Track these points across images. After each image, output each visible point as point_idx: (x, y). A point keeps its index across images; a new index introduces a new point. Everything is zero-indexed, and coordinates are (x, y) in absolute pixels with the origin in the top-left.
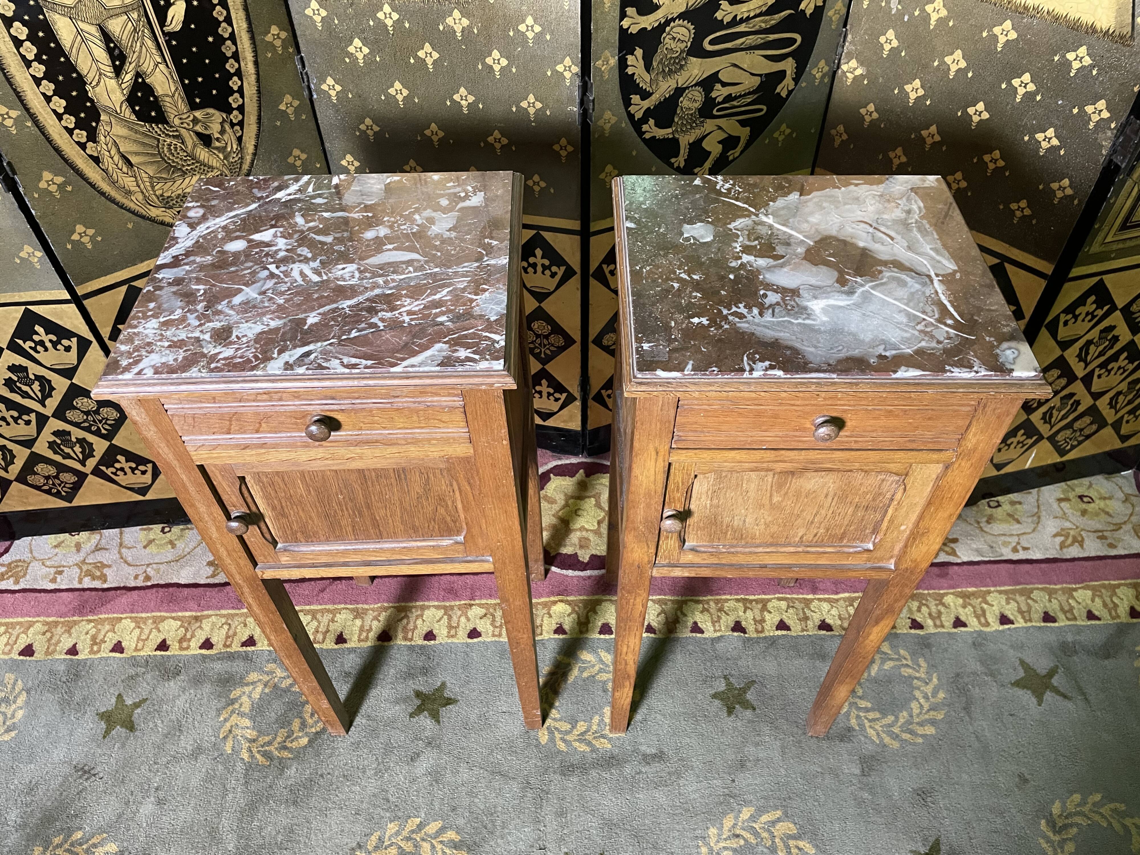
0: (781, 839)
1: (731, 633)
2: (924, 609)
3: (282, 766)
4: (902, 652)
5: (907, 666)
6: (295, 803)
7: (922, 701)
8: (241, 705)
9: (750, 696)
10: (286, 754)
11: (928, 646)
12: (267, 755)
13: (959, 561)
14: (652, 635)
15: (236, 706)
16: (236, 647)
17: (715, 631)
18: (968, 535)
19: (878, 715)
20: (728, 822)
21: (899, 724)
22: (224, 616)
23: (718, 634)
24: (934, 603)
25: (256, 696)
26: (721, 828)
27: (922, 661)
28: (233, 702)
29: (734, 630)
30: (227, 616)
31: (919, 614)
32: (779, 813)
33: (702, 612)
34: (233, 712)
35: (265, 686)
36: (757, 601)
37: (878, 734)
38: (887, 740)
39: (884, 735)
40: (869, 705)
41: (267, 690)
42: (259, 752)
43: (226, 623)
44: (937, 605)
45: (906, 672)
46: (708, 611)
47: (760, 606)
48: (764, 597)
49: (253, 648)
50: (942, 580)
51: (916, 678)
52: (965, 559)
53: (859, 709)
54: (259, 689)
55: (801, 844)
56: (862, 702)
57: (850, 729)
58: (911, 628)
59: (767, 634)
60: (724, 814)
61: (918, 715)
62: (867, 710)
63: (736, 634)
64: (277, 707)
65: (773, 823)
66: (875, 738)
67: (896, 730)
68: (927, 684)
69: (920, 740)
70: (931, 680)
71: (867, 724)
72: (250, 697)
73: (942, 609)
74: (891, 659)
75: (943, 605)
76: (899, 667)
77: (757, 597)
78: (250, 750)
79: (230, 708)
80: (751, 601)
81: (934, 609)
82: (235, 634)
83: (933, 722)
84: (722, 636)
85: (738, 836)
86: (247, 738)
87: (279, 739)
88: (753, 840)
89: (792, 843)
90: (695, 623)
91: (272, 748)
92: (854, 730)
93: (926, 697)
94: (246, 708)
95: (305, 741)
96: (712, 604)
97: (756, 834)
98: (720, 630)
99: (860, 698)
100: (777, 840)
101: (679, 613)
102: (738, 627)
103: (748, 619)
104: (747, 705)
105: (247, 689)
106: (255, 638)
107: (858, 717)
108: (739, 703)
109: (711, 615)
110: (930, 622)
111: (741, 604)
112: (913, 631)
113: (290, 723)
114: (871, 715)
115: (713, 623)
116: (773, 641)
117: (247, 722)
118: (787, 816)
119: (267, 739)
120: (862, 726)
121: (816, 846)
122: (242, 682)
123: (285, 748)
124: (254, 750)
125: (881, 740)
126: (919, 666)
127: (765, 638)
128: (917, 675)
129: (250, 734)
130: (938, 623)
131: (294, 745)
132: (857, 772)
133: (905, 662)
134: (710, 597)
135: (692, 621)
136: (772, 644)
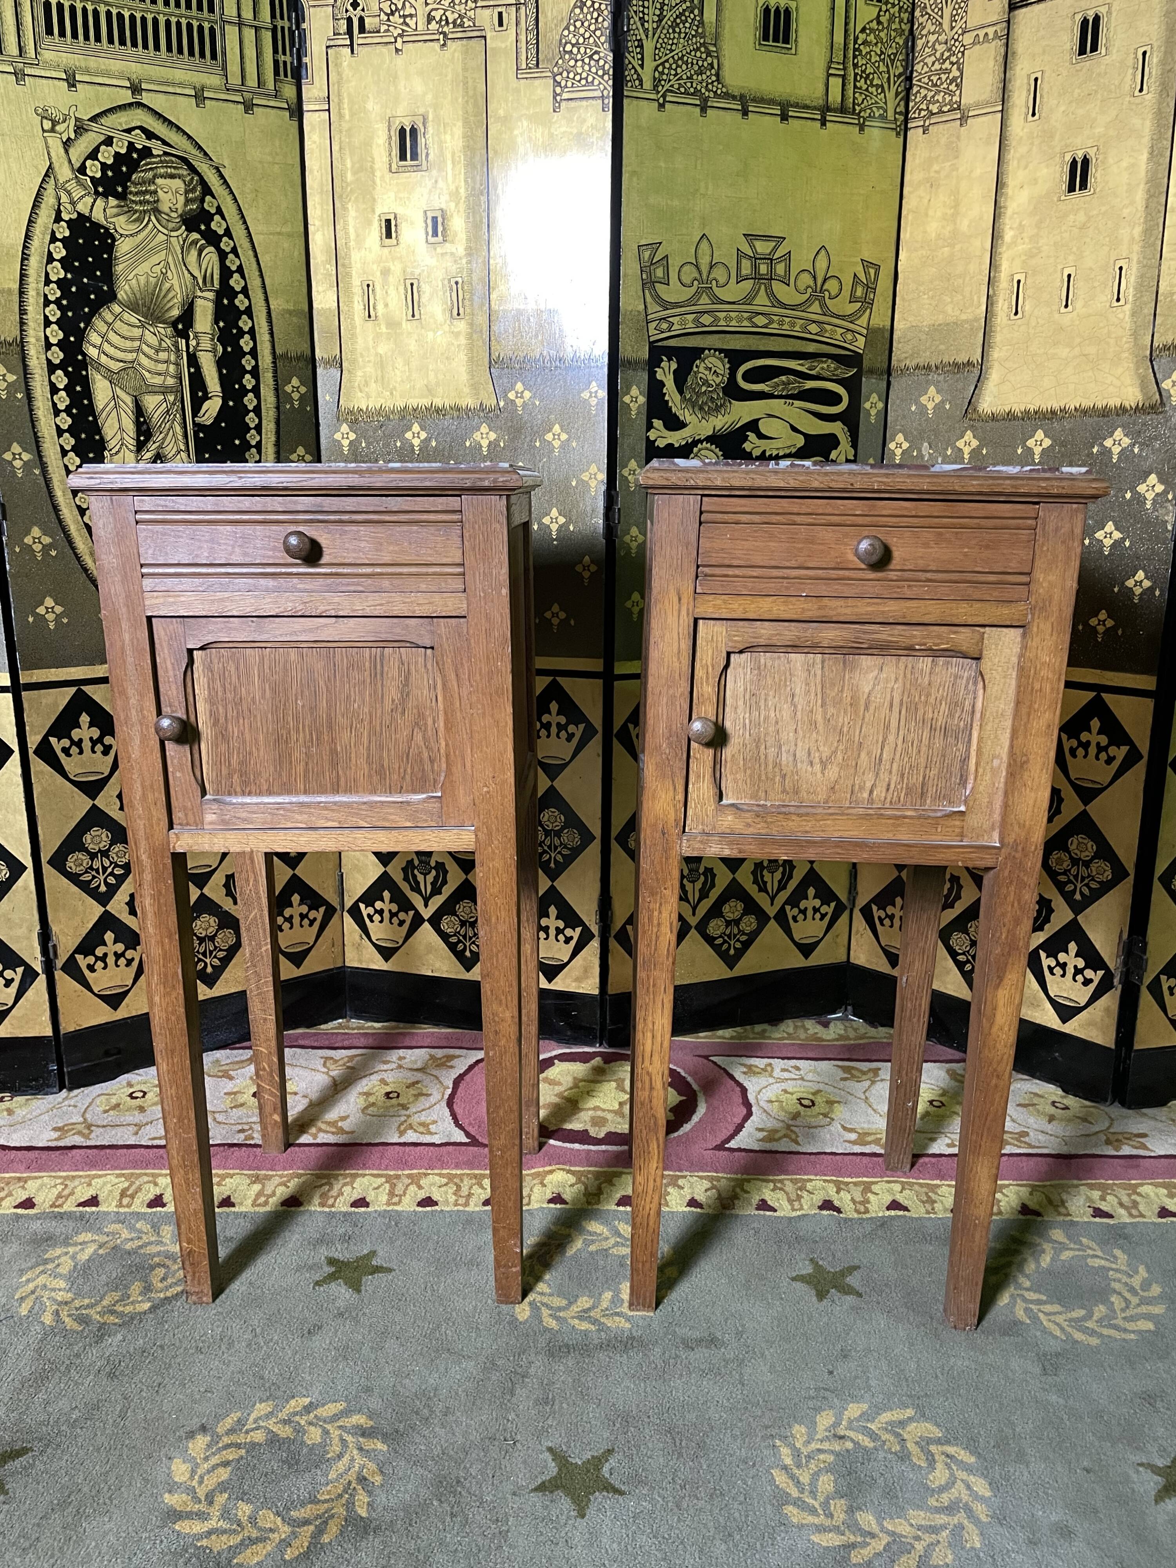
0: (917, 1443)
1: (817, 1211)
2: (1109, 1197)
3: (102, 1331)
4: (1084, 1240)
5: (1097, 1256)
6: (112, 1375)
7: (1128, 1295)
8: (58, 1265)
9: (853, 1280)
10: (112, 1319)
11: (1126, 1237)
12: (84, 1320)
13: (1153, 1154)
14: (699, 1210)
15: (50, 1266)
16: (69, 1206)
17: (793, 1210)
18: (1161, 1131)
19: (1056, 1308)
20: (824, 1420)
21: (1095, 1318)
22: (60, 1177)
23: (799, 1213)
24: (1124, 1192)
25: (84, 1257)
26: (812, 1426)
27: (1118, 1252)
28: (46, 1262)
29: (821, 1208)
30: (66, 1178)
31: (1103, 1203)
32: (910, 1412)
33: (773, 1190)
34: (43, 1272)
35: (100, 1247)
36: (855, 1184)
37: (1062, 1329)
38: (1078, 1336)
39: (1069, 1330)
40: (1044, 1298)
41: (101, 1252)
42: (69, 1316)
43: (62, 1184)
44: (1129, 1195)
45: (1097, 1263)
46: (781, 1189)
47: (861, 1188)
48: (865, 1179)
49: (94, 1209)
50: (1130, 1171)
51: (1113, 1270)
52: (1162, 1153)
53: (1025, 1300)
54: (90, 1250)
55: (951, 1450)
56: (1032, 1294)
57: (1017, 1323)
58: (1094, 1217)
59: (874, 1215)
60: (818, 1410)
61: (1123, 1310)
62: (1039, 1302)
63: (825, 1212)
64: (113, 1270)
65: (902, 1423)
66: (1058, 1333)
67: (1090, 1324)
68: (1131, 1276)
69: (1132, 1336)
70: (1137, 1272)
71: (1041, 1315)
72: (73, 1257)
73: (1138, 1199)
74: (1071, 1249)
75: (1139, 1194)
76: (1085, 1258)
77: (854, 1180)
78: (57, 1313)
79: (41, 1268)
80: (847, 1184)
81: (1125, 1199)
82: (72, 1193)
83: (1148, 1317)
84: (804, 1215)
85: (842, 1437)
86: (55, 1300)
87: (105, 1303)
88: (867, 1442)
89: (933, 1448)
90: (763, 1201)
91: (91, 1312)
92: (1022, 1323)
93: (1132, 1290)
94: (64, 1270)
95: (147, 1306)
96: (787, 1183)
97: (874, 1436)
98: (801, 1209)
99: (1027, 1290)
100: (910, 1445)
101: (738, 1190)
102: (827, 1205)
103: (843, 1200)
104: (848, 1290)
105: (71, 1250)
106: (100, 1199)
107: (1026, 1310)
108: (835, 1287)
109: (787, 1194)
110: (1122, 1212)
111: (832, 1185)
112: (1097, 1220)
113: (127, 1287)
114: (1048, 1308)
115: (790, 1201)
116: (883, 1223)
117: (62, 1284)
118: (922, 1415)
119: (86, 1301)
120: (1035, 1319)
121: (979, 1456)
122: (66, 1242)
123: (112, 1312)
124: (64, 1315)
125: (1068, 1335)
126: (1115, 1257)
127: (871, 1218)
128: (1114, 1266)
129: (60, 1296)
130: (1134, 1212)
131: (129, 1309)
132: (1038, 1370)
133: (1091, 1252)
134: (783, 1177)
135: (758, 1198)
136: (882, 1225)
